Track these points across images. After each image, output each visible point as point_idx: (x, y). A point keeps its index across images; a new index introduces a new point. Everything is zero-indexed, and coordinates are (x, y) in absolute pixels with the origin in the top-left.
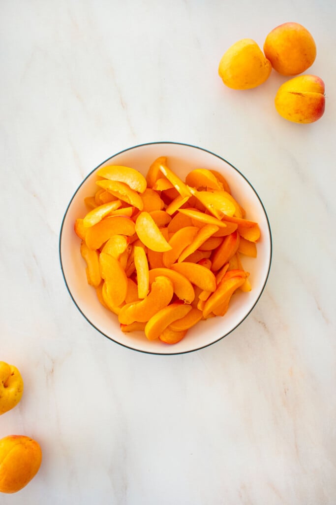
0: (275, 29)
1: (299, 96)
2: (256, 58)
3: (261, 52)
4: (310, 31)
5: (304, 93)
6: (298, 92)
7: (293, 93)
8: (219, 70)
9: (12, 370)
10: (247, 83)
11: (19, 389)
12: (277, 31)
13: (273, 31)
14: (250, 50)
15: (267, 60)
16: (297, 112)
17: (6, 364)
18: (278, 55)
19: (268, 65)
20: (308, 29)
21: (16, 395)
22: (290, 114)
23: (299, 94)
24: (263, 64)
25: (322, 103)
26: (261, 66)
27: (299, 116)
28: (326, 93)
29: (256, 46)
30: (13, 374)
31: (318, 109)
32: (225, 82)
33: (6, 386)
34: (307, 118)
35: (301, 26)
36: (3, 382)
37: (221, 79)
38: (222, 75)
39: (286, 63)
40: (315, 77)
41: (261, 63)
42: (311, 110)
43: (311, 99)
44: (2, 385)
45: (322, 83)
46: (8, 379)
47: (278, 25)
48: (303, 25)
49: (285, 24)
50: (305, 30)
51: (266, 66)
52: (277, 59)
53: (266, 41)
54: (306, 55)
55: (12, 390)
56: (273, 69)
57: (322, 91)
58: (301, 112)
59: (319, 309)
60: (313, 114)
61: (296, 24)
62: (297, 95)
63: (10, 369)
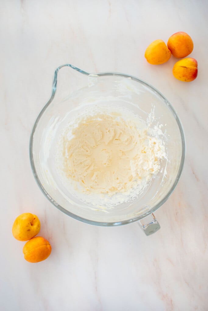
0: (173, 35)
1: (185, 68)
2: (164, 49)
3: (166, 46)
4: (190, 36)
5: (187, 67)
6: (185, 66)
7: (182, 67)
8: (145, 54)
9: (34, 217)
10: (159, 61)
11: (38, 226)
12: (174, 36)
13: (172, 36)
14: (161, 45)
15: (169, 50)
16: (184, 76)
17: (31, 214)
18: (175, 47)
19: (170, 52)
20: (189, 35)
21: (37, 229)
22: (180, 77)
23: (185, 67)
24: (167, 52)
25: (196, 72)
26: (166, 53)
27: (185, 78)
28: (198, 67)
29: (164, 43)
30: (35, 219)
31: (195, 75)
32: (148, 61)
33: (32, 225)
34: (189, 79)
35: (186, 34)
36: (30, 223)
37: (146, 59)
38: (146, 57)
39: (178, 52)
40: (193, 59)
41: (166, 51)
42: (191, 75)
43: (191, 70)
44: (30, 224)
45: (196, 62)
46: (32, 221)
47: (174, 33)
48: (187, 33)
49: (178, 33)
50: (188, 35)
51: (169, 53)
52: (174, 50)
53: (169, 41)
54: (188, 48)
55: (35, 227)
56: (172, 55)
57: (196, 66)
58: (186, 76)
59: (194, 173)
60: (192, 77)
61: (184, 32)
62: (184, 68)
63: (33, 216)
